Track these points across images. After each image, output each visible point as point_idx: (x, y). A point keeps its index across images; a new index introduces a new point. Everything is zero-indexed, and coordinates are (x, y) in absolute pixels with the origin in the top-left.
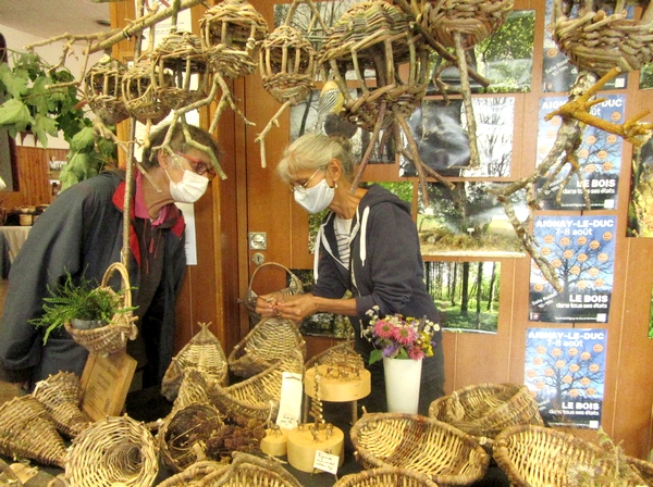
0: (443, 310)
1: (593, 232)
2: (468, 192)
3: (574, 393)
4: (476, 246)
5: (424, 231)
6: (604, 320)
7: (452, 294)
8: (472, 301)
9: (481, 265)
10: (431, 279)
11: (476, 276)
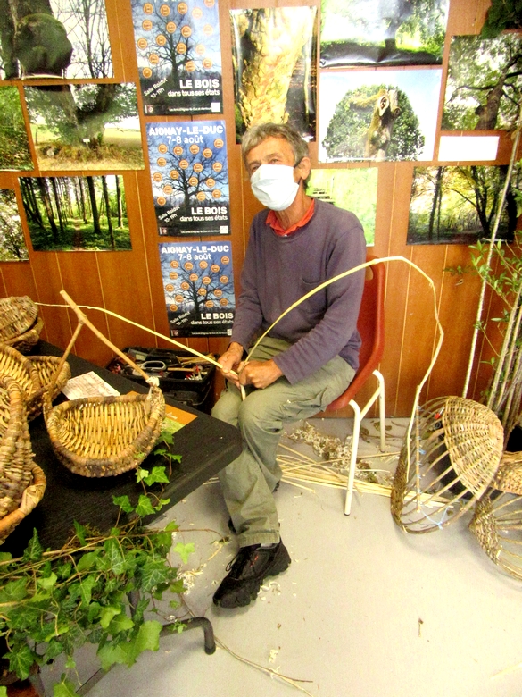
0: (77, 229)
1: (204, 140)
2: (76, 97)
3: (210, 304)
4: (95, 160)
5: (41, 144)
6: (227, 232)
7: (82, 211)
8: (103, 218)
9: (104, 178)
10: (59, 196)
11: (102, 191)
